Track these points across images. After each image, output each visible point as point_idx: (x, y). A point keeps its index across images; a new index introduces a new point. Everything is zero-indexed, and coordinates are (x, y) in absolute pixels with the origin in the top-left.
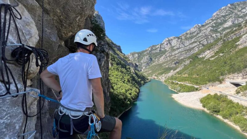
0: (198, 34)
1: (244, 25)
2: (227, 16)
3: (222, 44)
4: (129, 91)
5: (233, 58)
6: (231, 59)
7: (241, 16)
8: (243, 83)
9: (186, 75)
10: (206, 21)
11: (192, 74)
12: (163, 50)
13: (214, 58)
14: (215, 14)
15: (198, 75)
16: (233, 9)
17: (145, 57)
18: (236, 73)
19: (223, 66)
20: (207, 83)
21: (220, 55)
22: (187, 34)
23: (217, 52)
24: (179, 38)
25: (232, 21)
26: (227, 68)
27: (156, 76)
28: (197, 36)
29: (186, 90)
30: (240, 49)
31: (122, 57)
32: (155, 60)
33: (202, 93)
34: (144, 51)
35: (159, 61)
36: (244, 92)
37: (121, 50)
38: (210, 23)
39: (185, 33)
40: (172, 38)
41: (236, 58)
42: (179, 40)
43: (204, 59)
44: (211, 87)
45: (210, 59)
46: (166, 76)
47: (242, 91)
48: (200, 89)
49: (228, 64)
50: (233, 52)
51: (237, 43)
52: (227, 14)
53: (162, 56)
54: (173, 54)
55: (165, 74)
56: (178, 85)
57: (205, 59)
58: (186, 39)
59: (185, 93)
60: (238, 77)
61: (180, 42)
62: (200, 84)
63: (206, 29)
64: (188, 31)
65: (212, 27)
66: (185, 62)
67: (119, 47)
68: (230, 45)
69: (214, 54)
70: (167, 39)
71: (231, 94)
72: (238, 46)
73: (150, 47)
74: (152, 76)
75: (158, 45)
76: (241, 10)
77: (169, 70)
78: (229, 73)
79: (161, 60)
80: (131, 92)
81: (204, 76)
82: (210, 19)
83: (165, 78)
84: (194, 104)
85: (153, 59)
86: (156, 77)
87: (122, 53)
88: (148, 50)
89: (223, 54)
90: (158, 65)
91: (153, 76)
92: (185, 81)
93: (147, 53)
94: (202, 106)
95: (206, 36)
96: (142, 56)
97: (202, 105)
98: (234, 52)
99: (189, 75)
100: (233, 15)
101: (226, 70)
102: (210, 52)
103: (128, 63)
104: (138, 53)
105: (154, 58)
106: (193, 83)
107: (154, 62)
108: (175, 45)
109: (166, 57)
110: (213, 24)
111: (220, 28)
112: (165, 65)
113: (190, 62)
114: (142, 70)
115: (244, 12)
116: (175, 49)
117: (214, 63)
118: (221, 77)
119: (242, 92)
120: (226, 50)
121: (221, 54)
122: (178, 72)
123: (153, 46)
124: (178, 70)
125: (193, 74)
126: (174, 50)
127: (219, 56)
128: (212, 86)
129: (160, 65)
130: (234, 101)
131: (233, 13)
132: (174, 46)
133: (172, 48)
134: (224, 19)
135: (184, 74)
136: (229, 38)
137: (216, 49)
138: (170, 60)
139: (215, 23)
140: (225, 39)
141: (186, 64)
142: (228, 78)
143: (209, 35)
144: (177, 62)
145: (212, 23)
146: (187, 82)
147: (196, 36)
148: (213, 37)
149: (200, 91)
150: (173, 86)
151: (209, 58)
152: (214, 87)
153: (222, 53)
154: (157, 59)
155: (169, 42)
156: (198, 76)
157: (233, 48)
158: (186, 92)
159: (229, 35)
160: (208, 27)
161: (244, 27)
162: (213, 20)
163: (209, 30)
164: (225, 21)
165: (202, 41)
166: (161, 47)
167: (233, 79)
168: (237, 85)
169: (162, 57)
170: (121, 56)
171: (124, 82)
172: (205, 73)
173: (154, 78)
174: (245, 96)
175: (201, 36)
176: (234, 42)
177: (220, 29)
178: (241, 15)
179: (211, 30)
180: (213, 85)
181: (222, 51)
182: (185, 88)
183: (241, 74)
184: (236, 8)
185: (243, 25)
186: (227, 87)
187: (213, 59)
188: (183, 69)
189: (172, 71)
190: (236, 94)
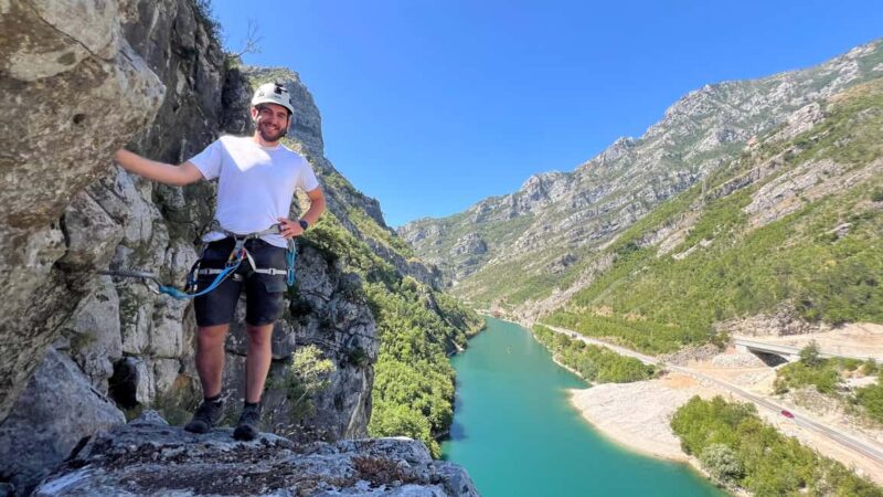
0: (627, 166)
1: (758, 155)
2: (706, 120)
3: (704, 208)
4: (421, 397)
5: (742, 258)
6: (735, 262)
7: (742, 122)
8: (788, 354)
9: (605, 312)
10: (649, 130)
11: (623, 306)
12: (522, 213)
13: (686, 253)
14: (671, 110)
15: (643, 314)
16: (718, 99)
17: (465, 238)
18: (761, 315)
19: (718, 286)
20: (678, 348)
21: (701, 243)
22: (596, 165)
23: (693, 234)
24: (570, 177)
25: (718, 134)
26: (732, 292)
27: (502, 304)
28: (626, 174)
29: (616, 373)
30: (757, 230)
31: (386, 245)
32: (498, 249)
33: (669, 386)
34: (460, 218)
35: (512, 250)
36: (802, 390)
37: (381, 214)
38: (660, 135)
39: (588, 162)
40: (549, 174)
41: (750, 257)
42: (573, 185)
43: (656, 252)
44: (693, 361)
45: (675, 256)
46: (536, 308)
47: (792, 386)
48: (662, 373)
49: (731, 280)
50: (736, 235)
51: (746, 210)
52: (704, 111)
53: (521, 234)
54: (556, 229)
55: (535, 299)
56: (585, 351)
57: (658, 256)
58: (593, 181)
59: (614, 385)
60: (770, 328)
61: (577, 190)
62: (655, 349)
63: (651, 155)
64: (598, 157)
65: (667, 147)
66: (597, 263)
67: (374, 203)
68: (726, 213)
69: (683, 240)
70: (535, 180)
71: (759, 392)
72: (751, 219)
73: (480, 203)
74: (488, 308)
75: (505, 196)
76: (740, 105)
77: (547, 286)
78: (741, 311)
79: (517, 249)
80: (429, 402)
81: (664, 319)
82: (659, 124)
83: (533, 314)
84: (651, 439)
85: (491, 245)
86: (502, 311)
87: (383, 225)
88: (473, 212)
89: (710, 242)
90: (508, 265)
91: (494, 308)
92: (605, 335)
93: (472, 223)
94: (680, 448)
95: (651, 174)
96: (452, 235)
97: (677, 440)
98: (740, 237)
99: (615, 311)
100: (721, 116)
101: (727, 301)
102: (671, 234)
103: (406, 265)
104: (439, 223)
105: (493, 240)
106: (635, 345)
107: (493, 256)
108: (560, 198)
109: (534, 240)
110: (668, 139)
111: (688, 153)
112: (531, 265)
113: (615, 261)
114: (455, 283)
115: (748, 112)
116: (561, 213)
117: (689, 272)
118: (719, 326)
119: (793, 390)
120: (717, 230)
121: (705, 243)
122: (576, 296)
123: (491, 199)
124: (575, 288)
125: (627, 308)
126: (560, 216)
127: (700, 246)
128: (697, 359)
129: (516, 266)
130: (781, 432)
131: (719, 110)
132: (558, 203)
133: (550, 209)
134: (698, 127)
135: (599, 306)
136: (721, 190)
137: (689, 222)
138: (547, 250)
139: (674, 138)
140: (712, 195)
141: (601, 268)
142: (740, 330)
143: (660, 174)
144: (569, 256)
145: (664, 137)
146: (614, 339)
147: (621, 173)
148: (672, 179)
149: (662, 379)
150: (566, 351)
151: (671, 253)
152: (701, 361)
153: (709, 238)
154: (502, 245)
155: (542, 189)
156: (645, 318)
157: (735, 225)
158: (617, 382)
159: (721, 183)
160: (656, 148)
161: (758, 160)
162: (667, 128)
163: (659, 155)
164: (701, 134)
165: (641, 189)
166: (515, 205)
167: (755, 334)
168: (770, 358)
169: (520, 238)
170: (381, 240)
171: (397, 356)
172: (667, 307)
173: (498, 315)
174: (805, 405)
175: (636, 174)
176: (737, 206)
177: (690, 155)
178: (742, 118)
179: (664, 157)
180: (698, 355)
181: (707, 232)
182: (610, 367)
183: (775, 321)
184: (725, 96)
185: (754, 154)
186: (741, 364)
187: (682, 256)
188: (593, 287)
189: (556, 291)
190: (778, 397)
